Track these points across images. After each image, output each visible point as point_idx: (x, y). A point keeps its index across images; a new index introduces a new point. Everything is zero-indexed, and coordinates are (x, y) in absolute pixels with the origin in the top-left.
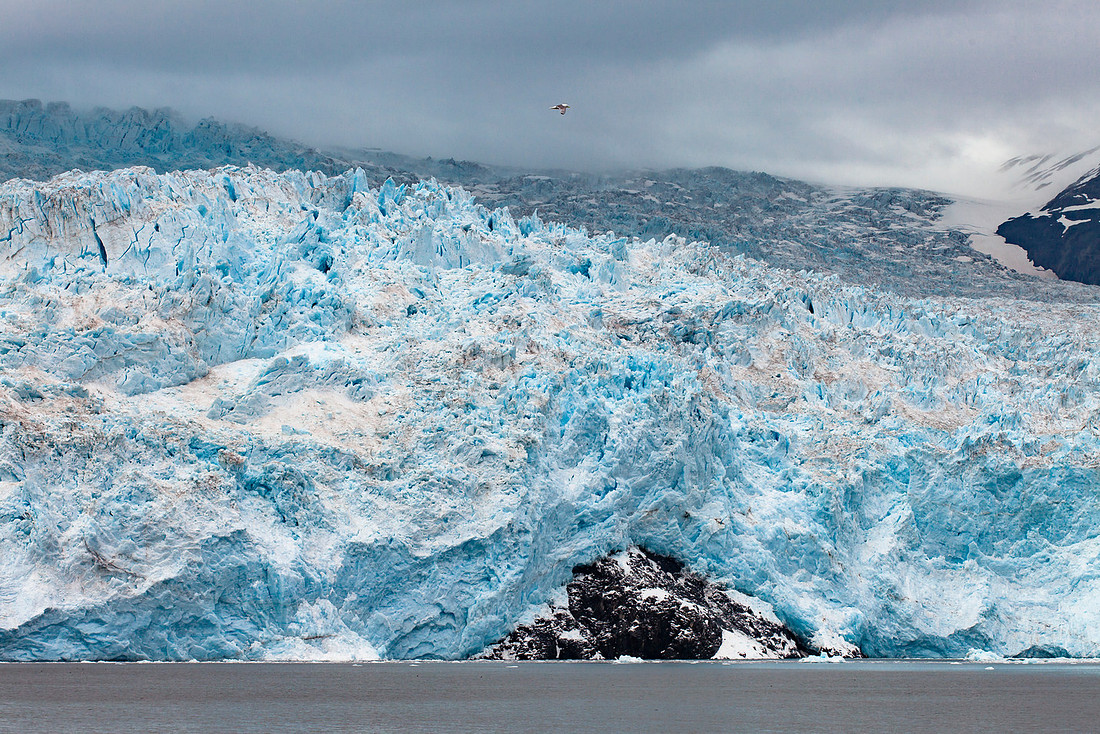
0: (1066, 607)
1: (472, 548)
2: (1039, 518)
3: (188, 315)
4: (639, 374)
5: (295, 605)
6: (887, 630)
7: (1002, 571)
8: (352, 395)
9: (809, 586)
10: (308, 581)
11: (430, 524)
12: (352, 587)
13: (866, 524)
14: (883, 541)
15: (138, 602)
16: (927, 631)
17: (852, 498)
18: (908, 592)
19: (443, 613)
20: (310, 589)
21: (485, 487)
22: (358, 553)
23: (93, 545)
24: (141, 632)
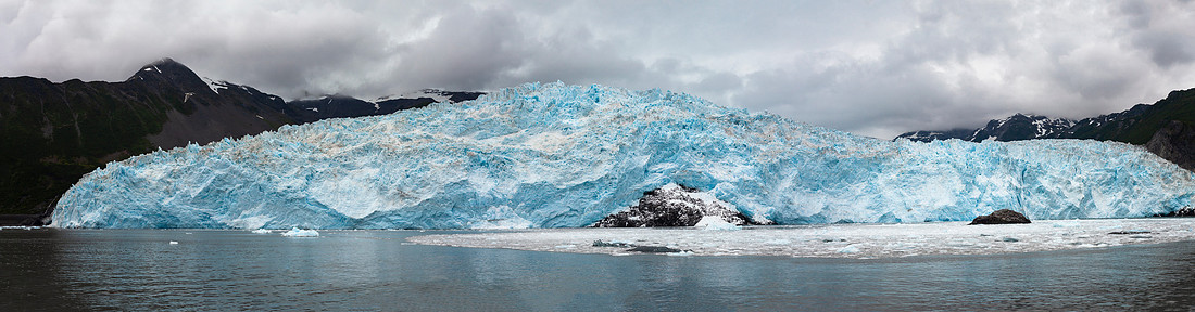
0: (853, 206)
1: (587, 185)
2: (845, 175)
3: (511, 112)
4: (689, 124)
5: (486, 208)
6: (786, 215)
7: (831, 193)
8: (563, 134)
9: (754, 199)
10: (495, 198)
11: (569, 176)
12: (522, 201)
13: (781, 178)
14: (787, 183)
15: (416, 208)
16: (802, 215)
17: (773, 167)
18: (796, 201)
19: (571, 210)
20: (495, 202)
21: (600, 162)
22: (525, 187)
23: (400, 188)
24: (419, 219)
